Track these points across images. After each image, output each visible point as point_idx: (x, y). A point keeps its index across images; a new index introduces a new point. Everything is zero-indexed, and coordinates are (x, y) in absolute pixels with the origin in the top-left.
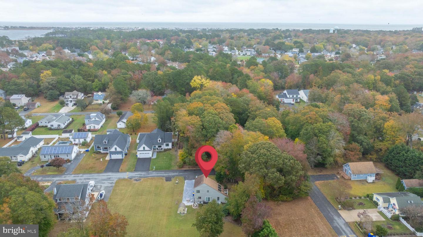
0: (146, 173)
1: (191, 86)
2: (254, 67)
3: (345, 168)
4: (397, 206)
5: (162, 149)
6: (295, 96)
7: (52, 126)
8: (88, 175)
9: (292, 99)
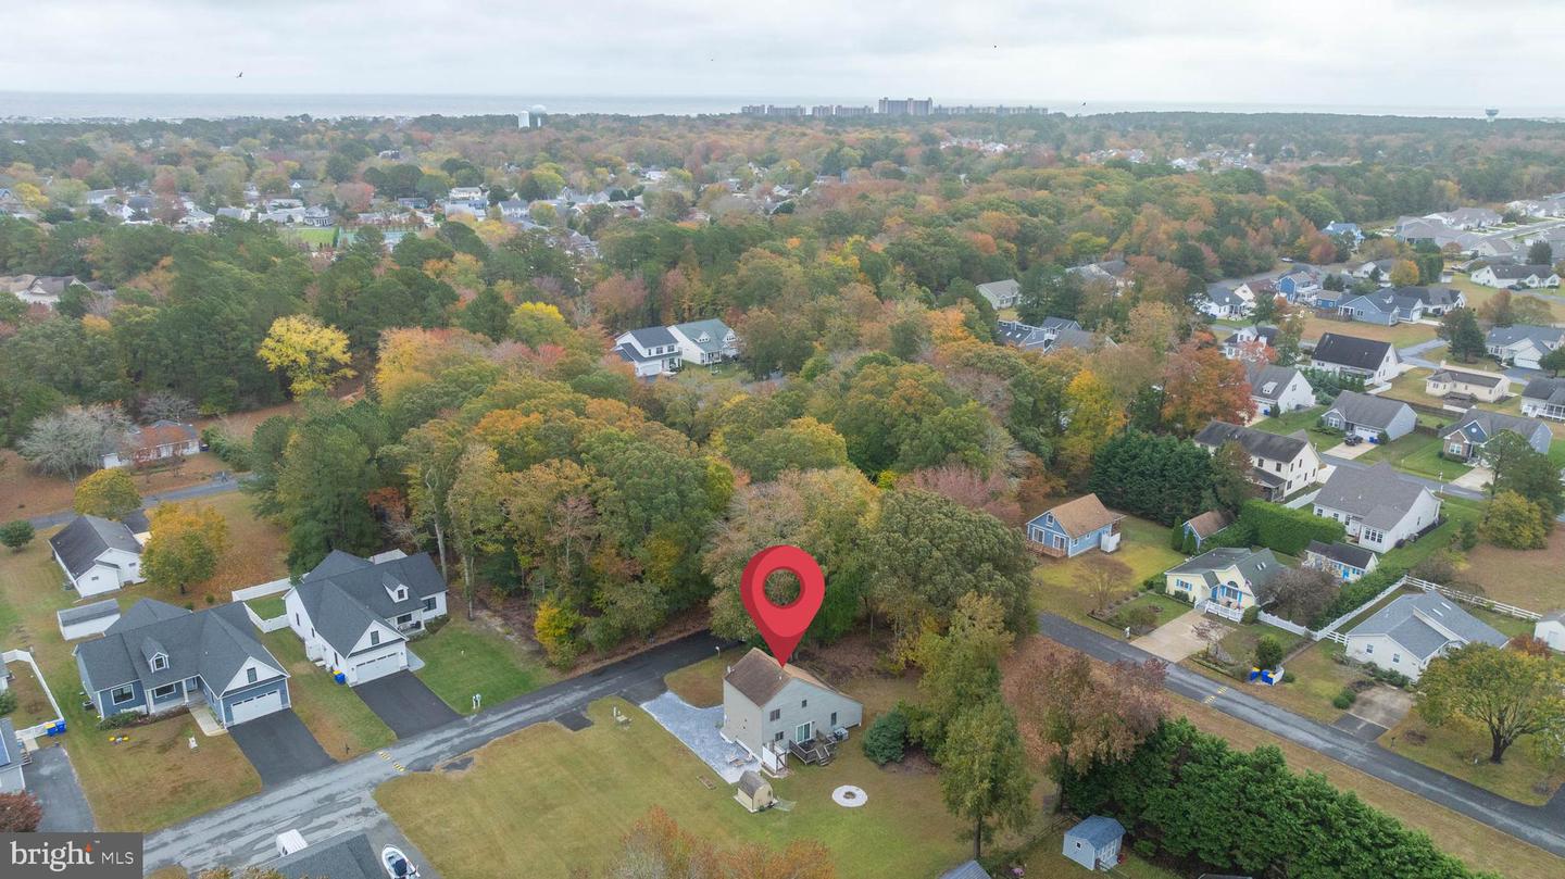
0: (461, 730)
1: (264, 362)
2: (442, 264)
3: (1037, 527)
4: (1243, 586)
5: (418, 625)
6: (665, 351)
9: (660, 362)
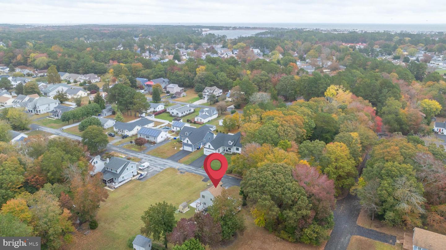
0: (195, 169)
5: (230, 152)
7: (173, 113)
8: (155, 158)
